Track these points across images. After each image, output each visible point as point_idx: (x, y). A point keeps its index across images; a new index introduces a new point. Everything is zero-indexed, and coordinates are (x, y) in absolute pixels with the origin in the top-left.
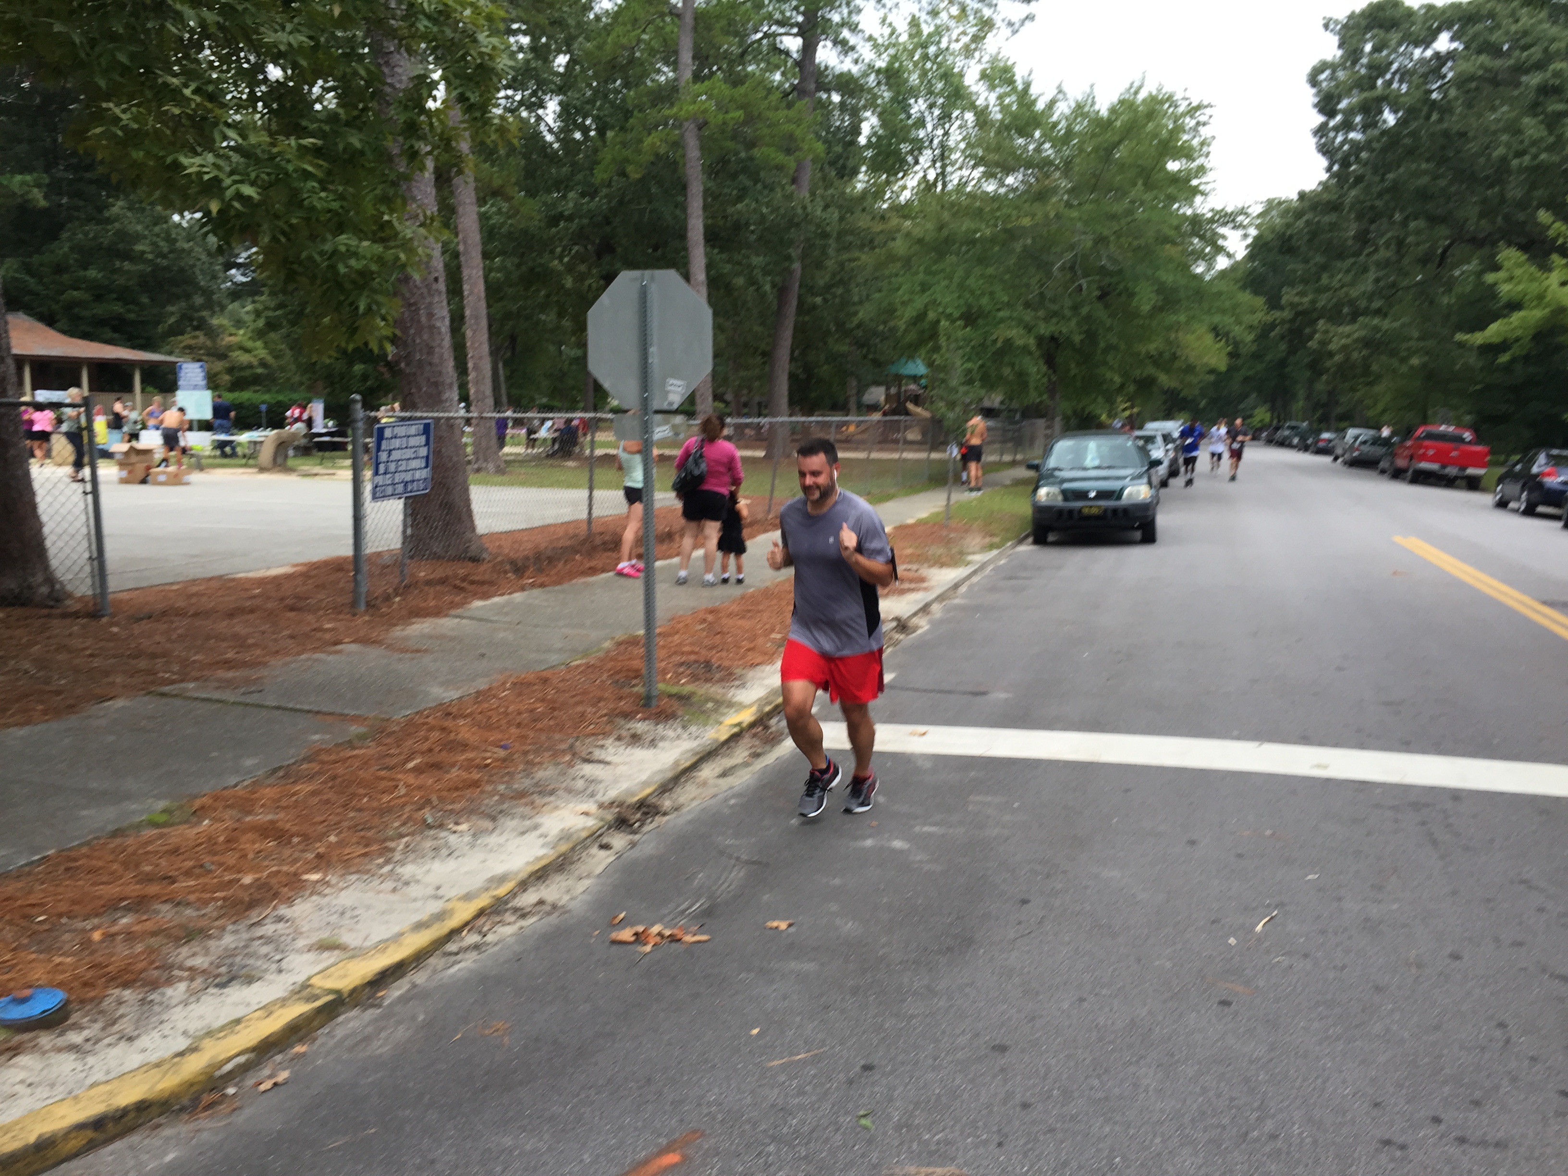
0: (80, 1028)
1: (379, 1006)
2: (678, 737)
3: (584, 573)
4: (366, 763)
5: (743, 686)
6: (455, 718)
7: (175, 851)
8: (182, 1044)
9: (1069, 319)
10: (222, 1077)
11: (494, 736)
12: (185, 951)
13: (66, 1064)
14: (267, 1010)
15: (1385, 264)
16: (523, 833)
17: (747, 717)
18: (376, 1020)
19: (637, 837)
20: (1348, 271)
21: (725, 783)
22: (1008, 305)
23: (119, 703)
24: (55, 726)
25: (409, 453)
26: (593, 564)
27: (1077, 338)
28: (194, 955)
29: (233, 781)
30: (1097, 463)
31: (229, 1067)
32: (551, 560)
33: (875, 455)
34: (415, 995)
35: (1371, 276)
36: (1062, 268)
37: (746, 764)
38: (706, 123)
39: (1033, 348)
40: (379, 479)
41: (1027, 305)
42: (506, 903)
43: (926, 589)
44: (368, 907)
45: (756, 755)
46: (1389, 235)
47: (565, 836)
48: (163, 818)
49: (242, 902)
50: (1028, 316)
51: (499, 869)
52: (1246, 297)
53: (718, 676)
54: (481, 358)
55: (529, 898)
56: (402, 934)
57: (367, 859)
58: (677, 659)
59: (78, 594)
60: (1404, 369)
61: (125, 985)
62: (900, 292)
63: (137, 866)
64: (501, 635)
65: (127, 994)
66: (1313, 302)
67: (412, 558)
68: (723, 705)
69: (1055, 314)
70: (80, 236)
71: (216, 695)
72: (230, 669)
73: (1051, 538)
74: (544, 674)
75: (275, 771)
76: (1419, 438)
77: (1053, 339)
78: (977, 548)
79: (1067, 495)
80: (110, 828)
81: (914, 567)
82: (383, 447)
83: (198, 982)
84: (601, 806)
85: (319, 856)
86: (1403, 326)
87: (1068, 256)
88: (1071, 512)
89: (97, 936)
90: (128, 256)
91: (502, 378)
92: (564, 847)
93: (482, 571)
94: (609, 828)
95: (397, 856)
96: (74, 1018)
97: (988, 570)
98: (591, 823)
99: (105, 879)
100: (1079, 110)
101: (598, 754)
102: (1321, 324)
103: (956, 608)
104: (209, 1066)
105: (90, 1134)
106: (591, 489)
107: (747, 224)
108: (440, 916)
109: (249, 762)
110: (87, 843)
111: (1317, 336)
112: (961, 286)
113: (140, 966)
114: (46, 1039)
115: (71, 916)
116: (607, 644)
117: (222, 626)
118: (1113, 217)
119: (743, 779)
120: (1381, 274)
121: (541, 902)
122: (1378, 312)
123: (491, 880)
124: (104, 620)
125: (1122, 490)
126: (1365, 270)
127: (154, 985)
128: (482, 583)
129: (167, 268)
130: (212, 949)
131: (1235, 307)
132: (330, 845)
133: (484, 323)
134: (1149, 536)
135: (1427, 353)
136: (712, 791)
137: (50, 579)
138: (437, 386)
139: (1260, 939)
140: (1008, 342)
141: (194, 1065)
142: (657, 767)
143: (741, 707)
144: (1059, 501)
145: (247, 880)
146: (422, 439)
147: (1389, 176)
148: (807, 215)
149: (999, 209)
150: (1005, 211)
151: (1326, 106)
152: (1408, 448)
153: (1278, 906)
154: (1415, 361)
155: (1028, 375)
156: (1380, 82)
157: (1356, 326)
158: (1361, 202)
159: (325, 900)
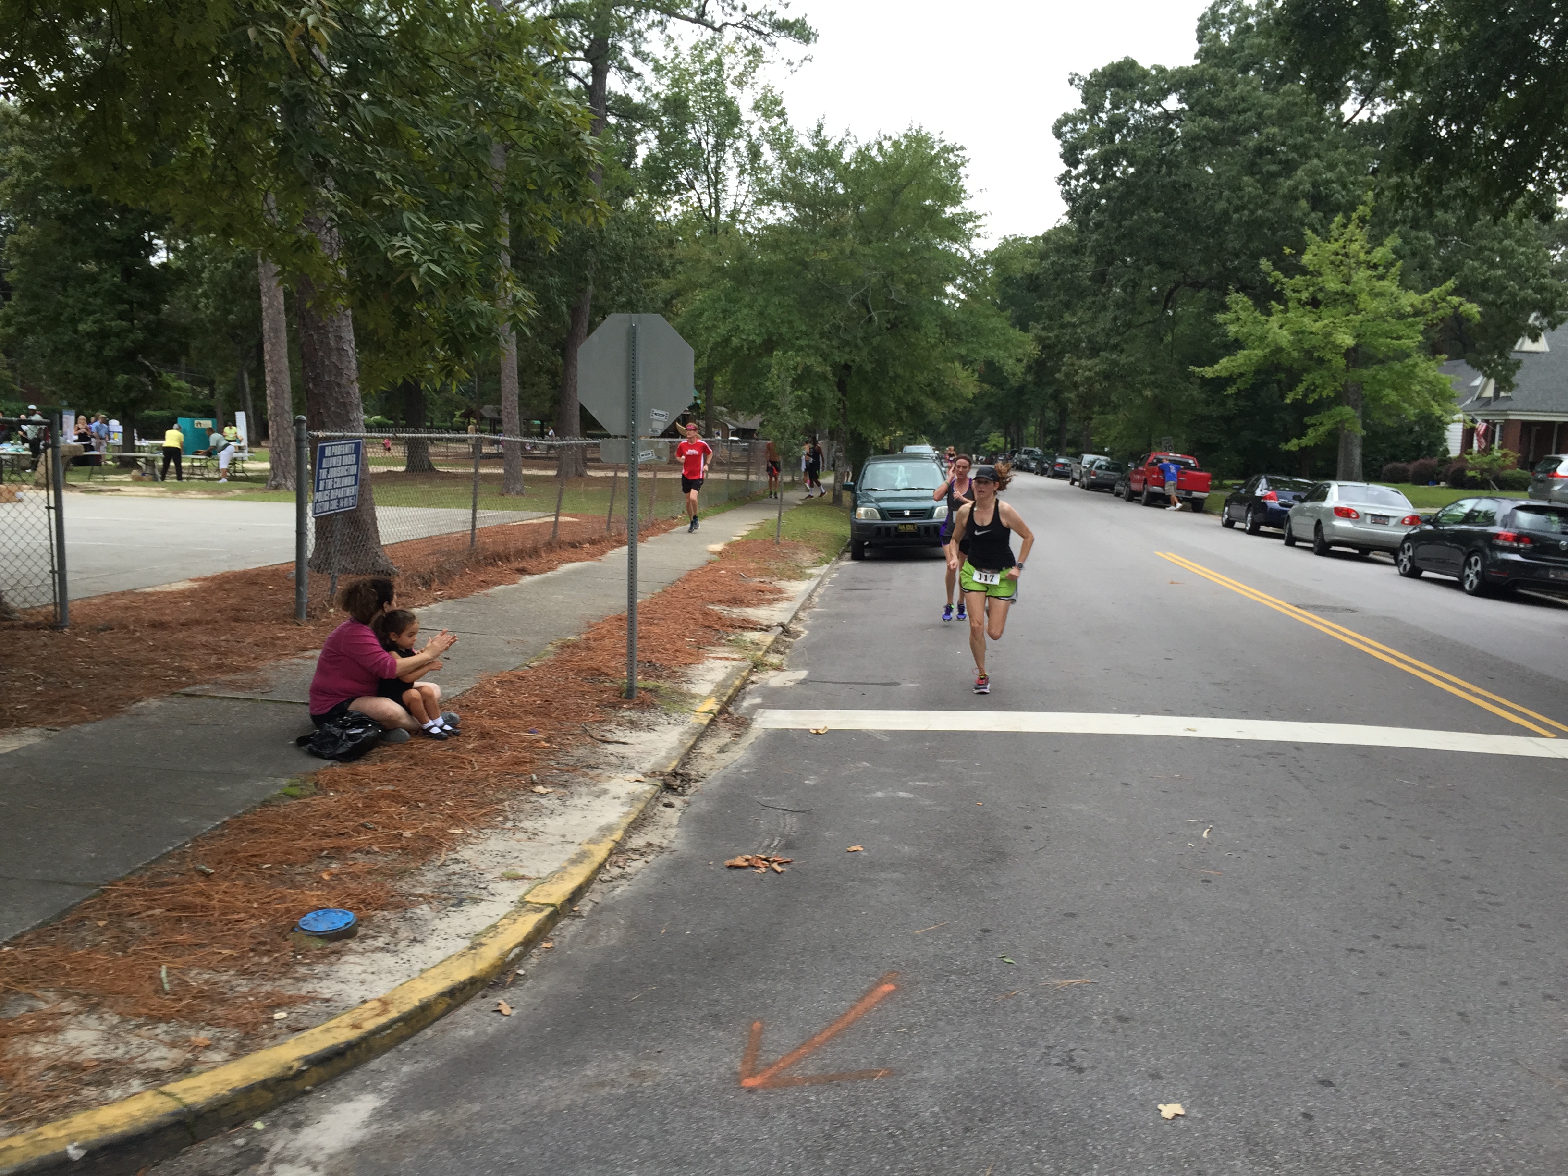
0: (373, 938)
1: (580, 917)
2: (668, 722)
3: (479, 586)
5: (689, 681)
6: (472, 709)
7: (328, 815)
8: (467, 943)
9: (861, 349)
10: (511, 963)
11: (519, 723)
12: (402, 883)
13: (387, 960)
14: (510, 918)
16: (598, 796)
17: (712, 705)
19: (686, 798)
20: (1089, 308)
21: (727, 757)
22: (807, 334)
23: (152, 703)
24: (113, 722)
25: (343, 471)
27: (868, 367)
28: (414, 886)
30: (906, 485)
31: (512, 956)
32: (450, 574)
35: (1109, 314)
36: (854, 301)
37: (736, 743)
39: (830, 376)
40: (319, 496)
41: (822, 335)
42: (624, 845)
43: (787, 599)
44: (520, 851)
45: (739, 736)
46: (1125, 278)
47: (633, 798)
48: (295, 791)
49: (417, 850)
50: (823, 345)
51: (603, 822)
52: (1015, 333)
53: (665, 673)
55: (638, 841)
56: (563, 868)
57: (487, 819)
60: (1139, 400)
61: (382, 908)
62: (704, 318)
63: (308, 826)
65: (388, 914)
66: (1057, 336)
68: (685, 696)
69: (847, 343)
71: (239, 695)
72: (227, 672)
73: (867, 554)
74: (516, 673)
76: (1153, 464)
77: (847, 367)
78: (809, 564)
79: (885, 513)
80: (258, 800)
81: (767, 580)
82: (324, 465)
83: (435, 903)
84: (646, 775)
85: (449, 816)
86: (1137, 360)
87: (861, 289)
88: (888, 529)
92: (641, 806)
94: (662, 792)
95: (510, 816)
96: (361, 931)
97: (828, 583)
98: (646, 787)
99: (290, 836)
100: (862, 154)
101: (611, 736)
102: (1067, 357)
103: (819, 615)
104: (502, 954)
105: (448, 1000)
106: (475, 509)
108: (582, 856)
110: (249, 812)
111: (1064, 368)
112: (762, 314)
114: (353, 944)
115: (290, 863)
116: (550, 648)
117: (185, 636)
119: (739, 753)
120: (1118, 313)
121: (649, 845)
122: (1115, 347)
123: (602, 830)
124: (68, 630)
125: (933, 509)
126: (1104, 308)
127: (403, 908)
130: (425, 882)
131: (1008, 341)
132: (452, 809)
135: (1158, 386)
136: (720, 763)
138: (346, 407)
139: (1210, 842)
140: (807, 369)
141: (491, 954)
142: (669, 746)
143: (703, 697)
144: (877, 520)
145: (408, 834)
146: (352, 458)
147: (1126, 223)
148: (603, 238)
149: (797, 242)
150: (803, 245)
151: (1070, 156)
152: (1142, 473)
153: (1211, 822)
154: (1148, 393)
155: (824, 400)
156: (1118, 137)
157: (1097, 360)
158: (1100, 246)
159: (480, 848)
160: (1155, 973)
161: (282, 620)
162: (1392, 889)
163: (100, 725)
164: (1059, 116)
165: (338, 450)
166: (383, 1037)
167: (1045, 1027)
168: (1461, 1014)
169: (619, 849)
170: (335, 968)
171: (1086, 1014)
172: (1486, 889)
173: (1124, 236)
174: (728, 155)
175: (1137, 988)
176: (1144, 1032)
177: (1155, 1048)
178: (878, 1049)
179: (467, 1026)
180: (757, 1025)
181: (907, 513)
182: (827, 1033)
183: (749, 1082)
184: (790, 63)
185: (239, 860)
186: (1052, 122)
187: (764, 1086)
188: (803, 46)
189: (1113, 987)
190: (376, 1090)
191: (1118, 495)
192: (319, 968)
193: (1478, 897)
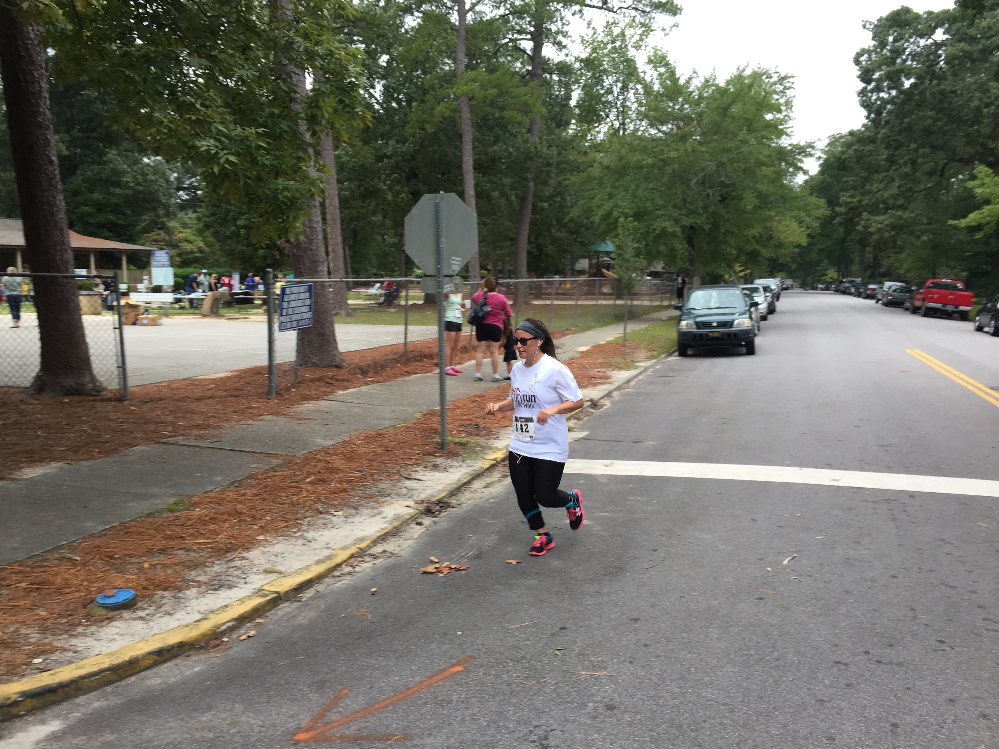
0: (144, 609)
1: (299, 601)
2: (460, 466)
3: (402, 375)
4: (283, 480)
5: (498, 438)
6: (332, 455)
7: (183, 524)
8: (199, 616)
9: (701, 215)
10: (220, 633)
11: (355, 465)
12: (193, 573)
13: (139, 626)
14: (242, 601)
15: (905, 177)
16: (373, 516)
17: (500, 455)
18: (298, 608)
19: (437, 519)
20: (882, 181)
21: (487, 491)
22: (663, 206)
23: (141, 448)
24: (107, 460)
25: (300, 303)
26: (408, 369)
27: (707, 227)
28: (199, 575)
29: (210, 488)
30: (717, 305)
31: (223, 628)
32: (383, 367)
33: (580, 303)
34: (319, 596)
35: (896, 184)
36: (697, 183)
37: (499, 481)
38: (473, 97)
39: (679, 234)
40: (283, 319)
41: (675, 206)
42: (365, 551)
43: (609, 383)
44: (291, 553)
46: (906, 158)
47: (396, 518)
48: (174, 507)
49: (222, 549)
50: (675, 214)
51: (361, 534)
52: (813, 199)
53: (483, 433)
54: (337, 245)
55: (378, 549)
56: (309, 566)
57: (287, 529)
58: (459, 423)
59: (110, 388)
60: (918, 243)
61: (165, 589)
62: (595, 200)
63: (163, 531)
64: (355, 410)
65: (166, 593)
66: (860, 201)
67: (301, 365)
68: (486, 448)
69: (693, 212)
70: (89, 173)
71: (195, 443)
72: (201, 429)
73: (689, 352)
74: (381, 432)
75: (233, 483)
76: (929, 287)
77: (692, 227)
78: (641, 359)
79: (699, 325)
80: (147, 512)
81: (603, 370)
82: (286, 300)
83: (203, 588)
84: (417, 503)
85: (261, 527)
86: (917, 216)
87: (701, 175)
88: (701, 335)
89: (146, 565)
90: (117, 184)
91: (348, 257)
92: (396, 524)
93: (343, 374)
94: (422, 514)
95: (304, 528)
96: (140, 604)
97: (649, 372)
98: (411, 511)
99: (147, 538)
100: (707, 84)
101: (414, 475)
102: (865, 215)
103: (628, 394)
104: (214, 627)
105: (155, 657)
106: (406, 324)
107: (500, 158)
108: (330, 557)
109: (218, 479)
110: (135, 520)
111: (862, 223)
112: (634, 195)
113: (172, 580)
114: (126, 614)
115: (131, 556)
116: (418, 415)
117: (194, 406)
118: (728, 151)
119: (498, 489)
120: (902, 182)
121: (385, 551)
122: (901, 207)
123: (357, 540)
124: (126, 402)
125: (733, 322)
126: (893, 180)
127: (180, 589)
128: (343, 380)
129: (142, 192)
130: (209, 573)
131: (807, 205)
132: (267, 522)
133: (338, 223)
134: (750, 351)
135: (933, 233)
136: (479, 495)
137: (93, 379)
138: (315, 263)
139: (785, 567)
140: (664, 230)
141: (206, 626)
142: (448, 482)
143: (498, 449)
144: (694, 330)
146: (307, 295)
147: (906, 120)
148: (538, 152)
149: (656, 147)
150: (660, 148)
151: (866, 77)
152: (921, 293)
153: (799, 552)
154: (925, 238)
155: (676, 250)
156: (899, 61)
157: (887, 216)
158: (888, 137)
159: (266, 550)
160: (665, 671)
161: (259, 396)
162: (910, 613)
163: (98, 461)
164: (858, 50)
165: (295, 290)
166: (92, 681)
167: (547, 710)
168: (895, 726)
169: (360, 554)
170: (101, 630)
171: (586, 701)
172: (992, 617)
173: (905, 129)
174: (631, 95)
175: (640, 683)
176: (618, 720)
177: (617, 735)
178: (413, 718)
179: (160, 676)
180: (345, 691)
181: (715, 324)
182: (389, 701)
183: (301, 736)
184: (664, 30)
185: (100, 554)
186: (854, 55)
187: (307, 741)
188: (672, 17)
189: (623, 681)
190: (66, 718)
191: (907, 309)
192: (93, 629)
193: (980, 623)
